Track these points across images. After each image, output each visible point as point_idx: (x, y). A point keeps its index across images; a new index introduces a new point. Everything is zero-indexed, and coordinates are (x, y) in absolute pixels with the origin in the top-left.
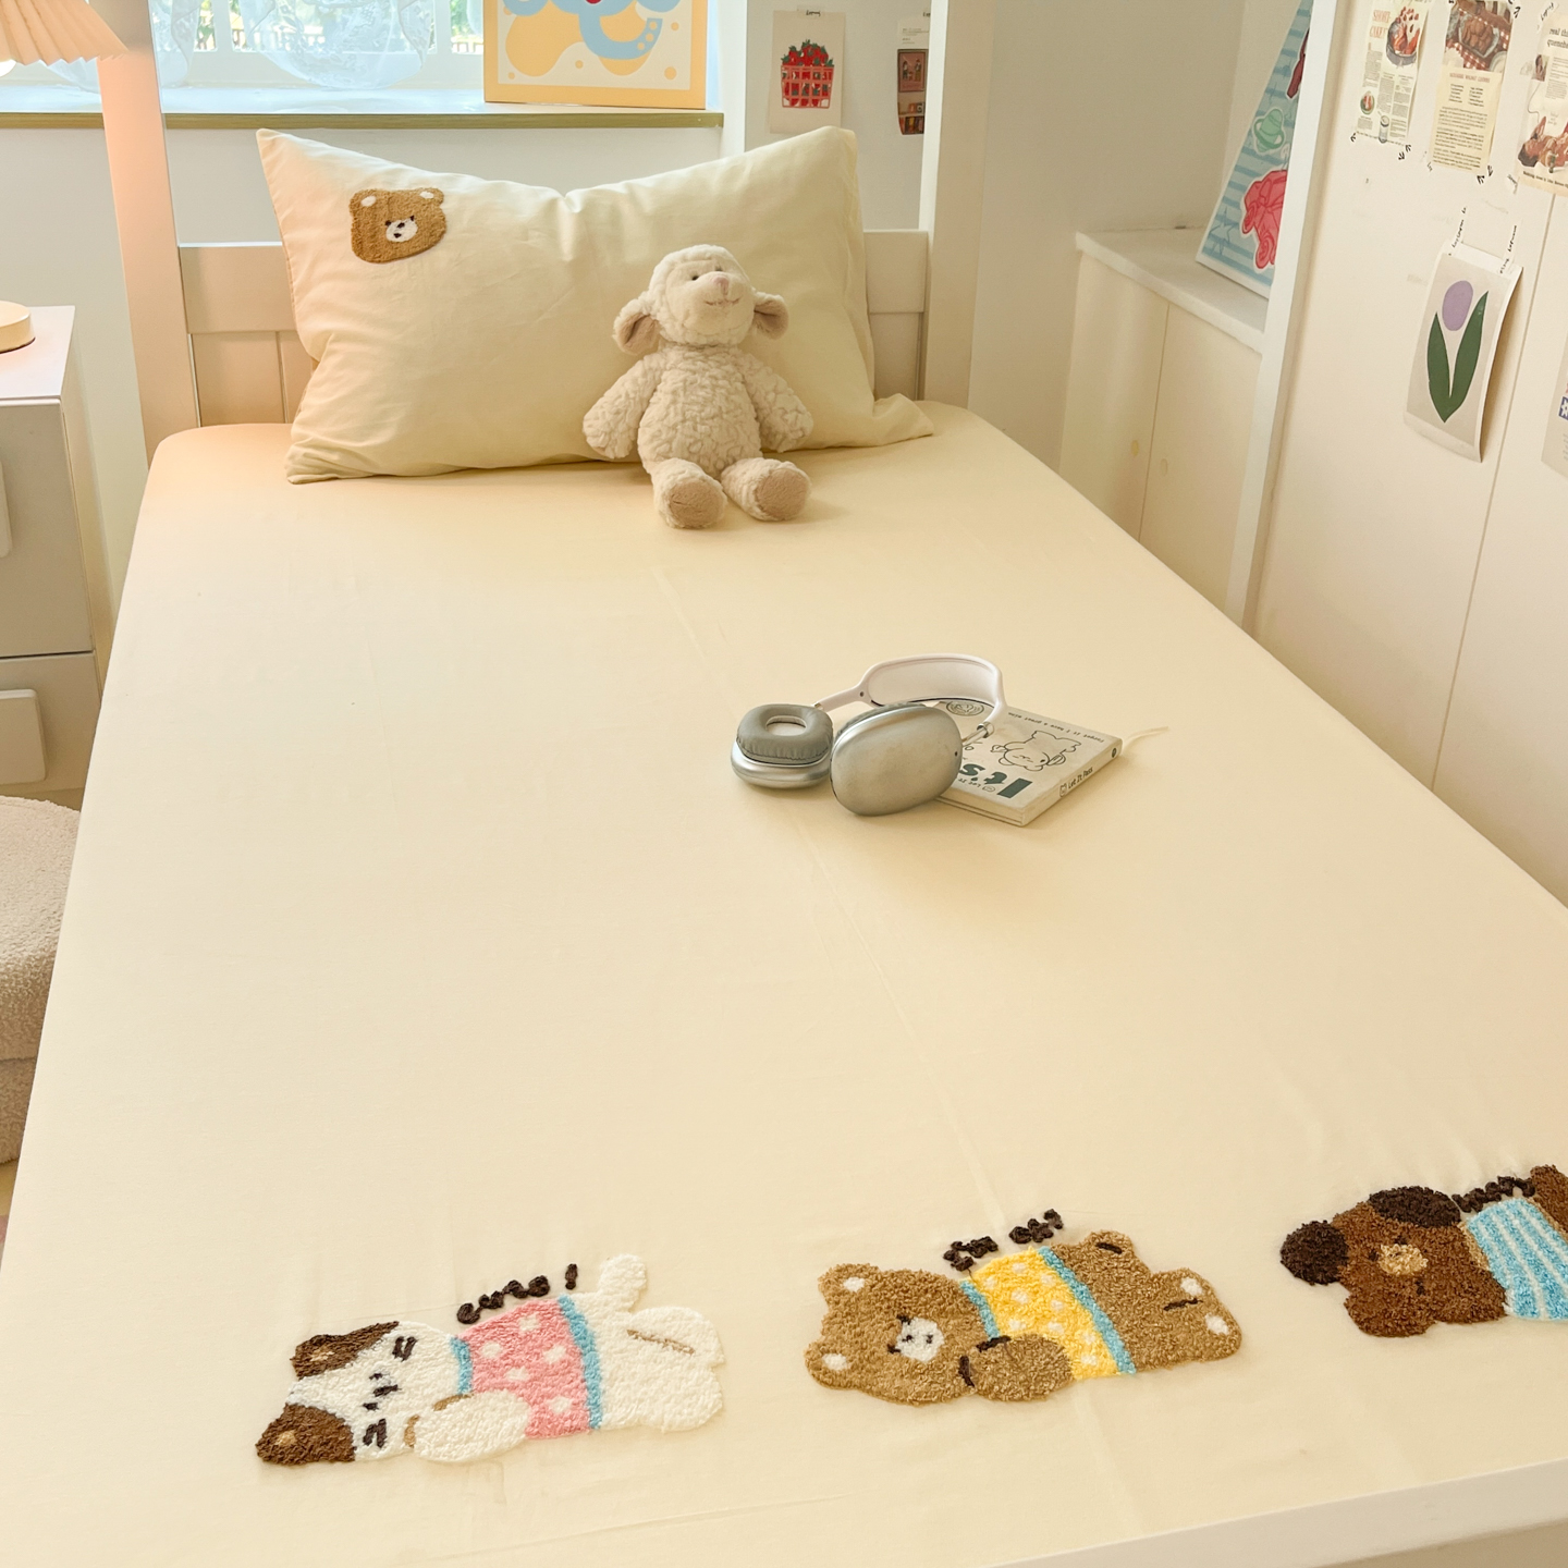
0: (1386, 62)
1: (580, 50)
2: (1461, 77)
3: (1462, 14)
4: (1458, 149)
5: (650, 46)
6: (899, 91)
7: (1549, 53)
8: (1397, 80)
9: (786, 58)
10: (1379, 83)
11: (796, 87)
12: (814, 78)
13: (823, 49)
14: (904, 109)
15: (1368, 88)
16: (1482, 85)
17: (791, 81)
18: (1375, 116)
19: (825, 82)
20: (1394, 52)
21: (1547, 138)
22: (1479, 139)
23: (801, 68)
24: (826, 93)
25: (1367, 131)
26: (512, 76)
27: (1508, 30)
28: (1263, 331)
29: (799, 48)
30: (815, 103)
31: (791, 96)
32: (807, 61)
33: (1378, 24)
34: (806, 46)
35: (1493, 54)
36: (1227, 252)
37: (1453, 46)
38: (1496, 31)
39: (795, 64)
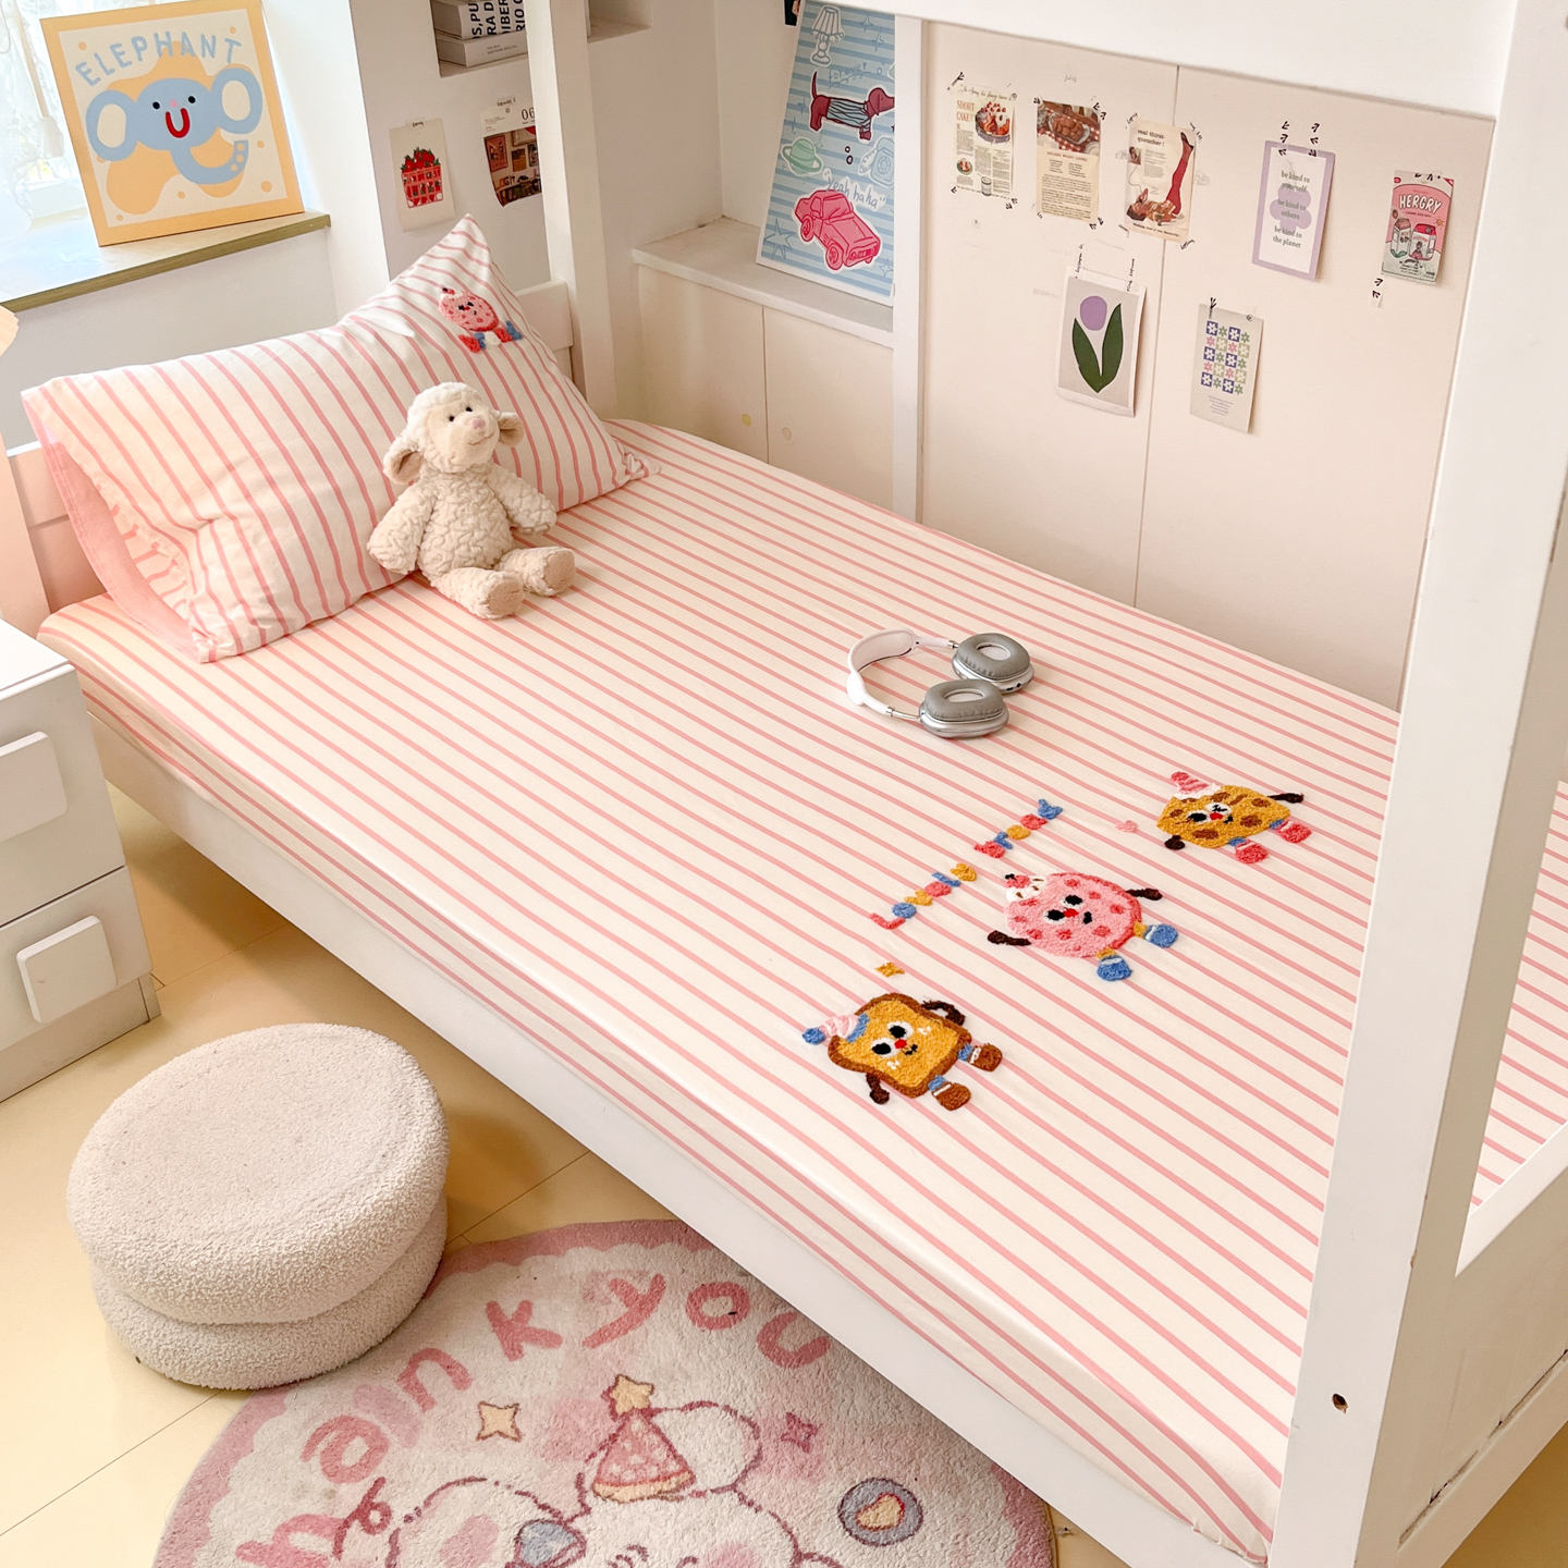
0: (978, 141)
1: (178, 182)
2: (1058, 155)
3: (1049, 112)
4: (1065, 204)
6: (491, 171)
7: (1139, 146)
8: (994, 154)
9: (404, 166)
10: (974, 153)
11: (415, 188)
12: (428, 177)
13: (430, 152)
14: (497, 186)
15: (962, 156)
16: (1080, 162)
17: (410, 185)
18: (974, 176)
19: (436, 179)
20: (985, 132)
21: (1151, 203)
22: (1088, 200)
23: (417, 172)
24: (438, 188)
25: (968, 186)
26: (120, 218)
27: (1097, 127)
28: (890, 330)
29: (412, 156)
30: (431, 198)
31: (414, 197)
32: (420, 165)
33: (966, 111)
34: (417, 153)
35: (1086, 142)
36: (789, 255)
37: (1043, 133)
38: (1085, 126)
39: (412, 169)
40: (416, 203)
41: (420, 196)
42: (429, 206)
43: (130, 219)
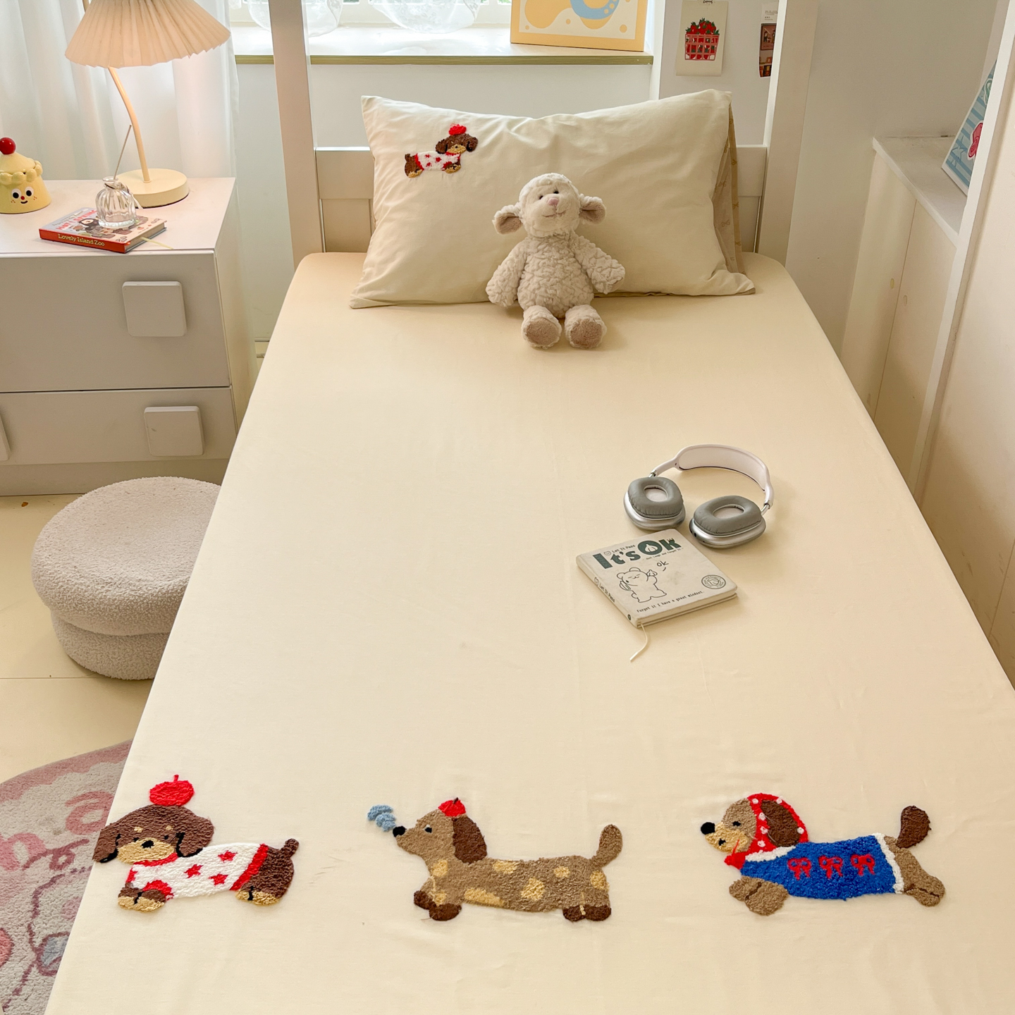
1: (569, 12)
5: (612, 11)
6: (761, 49)
9: (689, 29)
11: (694, 47)
12: (706, 42)
13: (713, 24)
14: (762, 61)
17: (691, 44)
19: (713, 44)
23: (698, 36)
24: (713, 51)
26: (527, 28)
29: (697, 24)
30: (706, 57)
31: (691, 53)
32: (702, 31)
34: (702, 22)
36: (958, 167)
39: (694, 33)
40: (692, 57)
41: (697, 53)
42: (702, 62)
43: (533, 29)
